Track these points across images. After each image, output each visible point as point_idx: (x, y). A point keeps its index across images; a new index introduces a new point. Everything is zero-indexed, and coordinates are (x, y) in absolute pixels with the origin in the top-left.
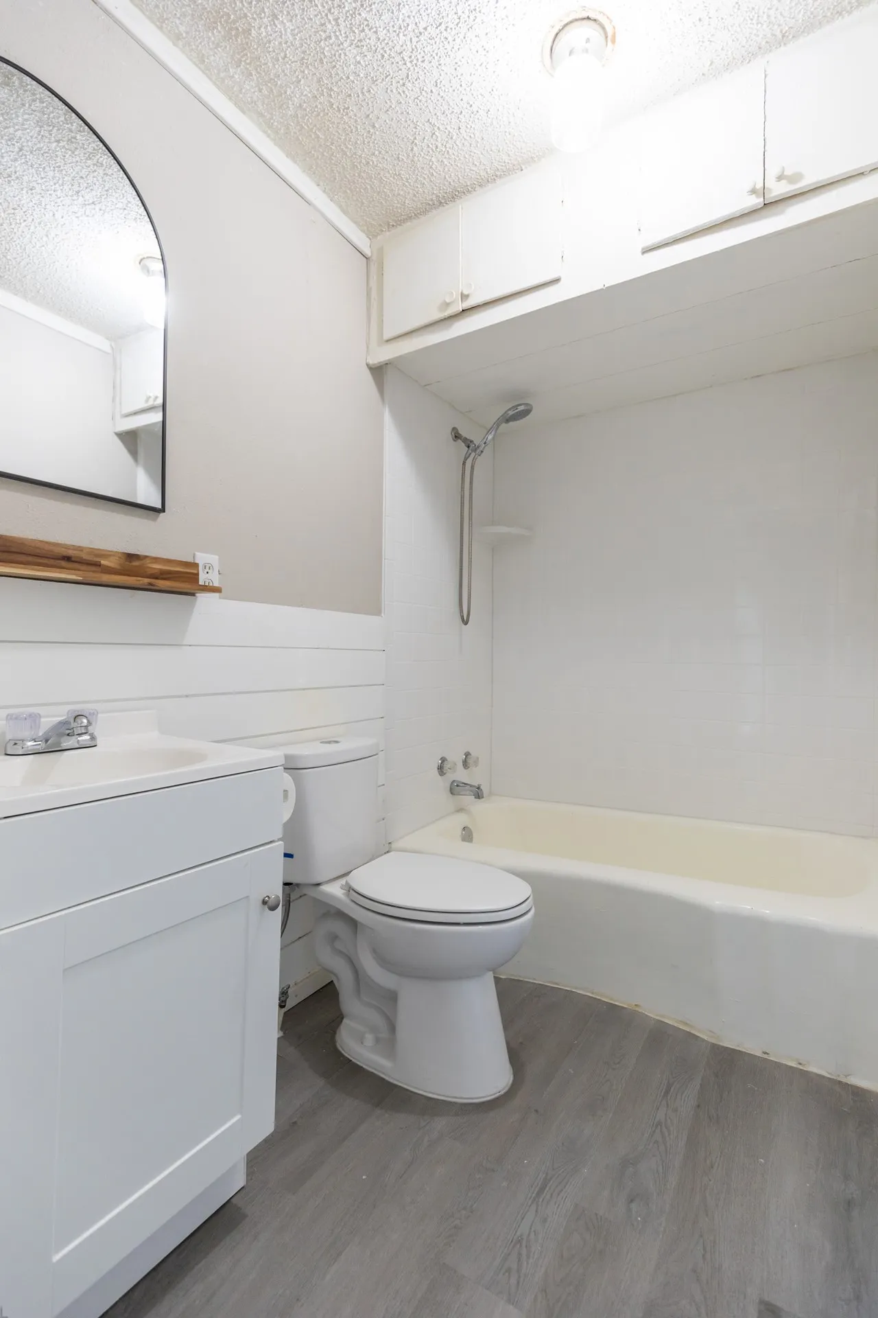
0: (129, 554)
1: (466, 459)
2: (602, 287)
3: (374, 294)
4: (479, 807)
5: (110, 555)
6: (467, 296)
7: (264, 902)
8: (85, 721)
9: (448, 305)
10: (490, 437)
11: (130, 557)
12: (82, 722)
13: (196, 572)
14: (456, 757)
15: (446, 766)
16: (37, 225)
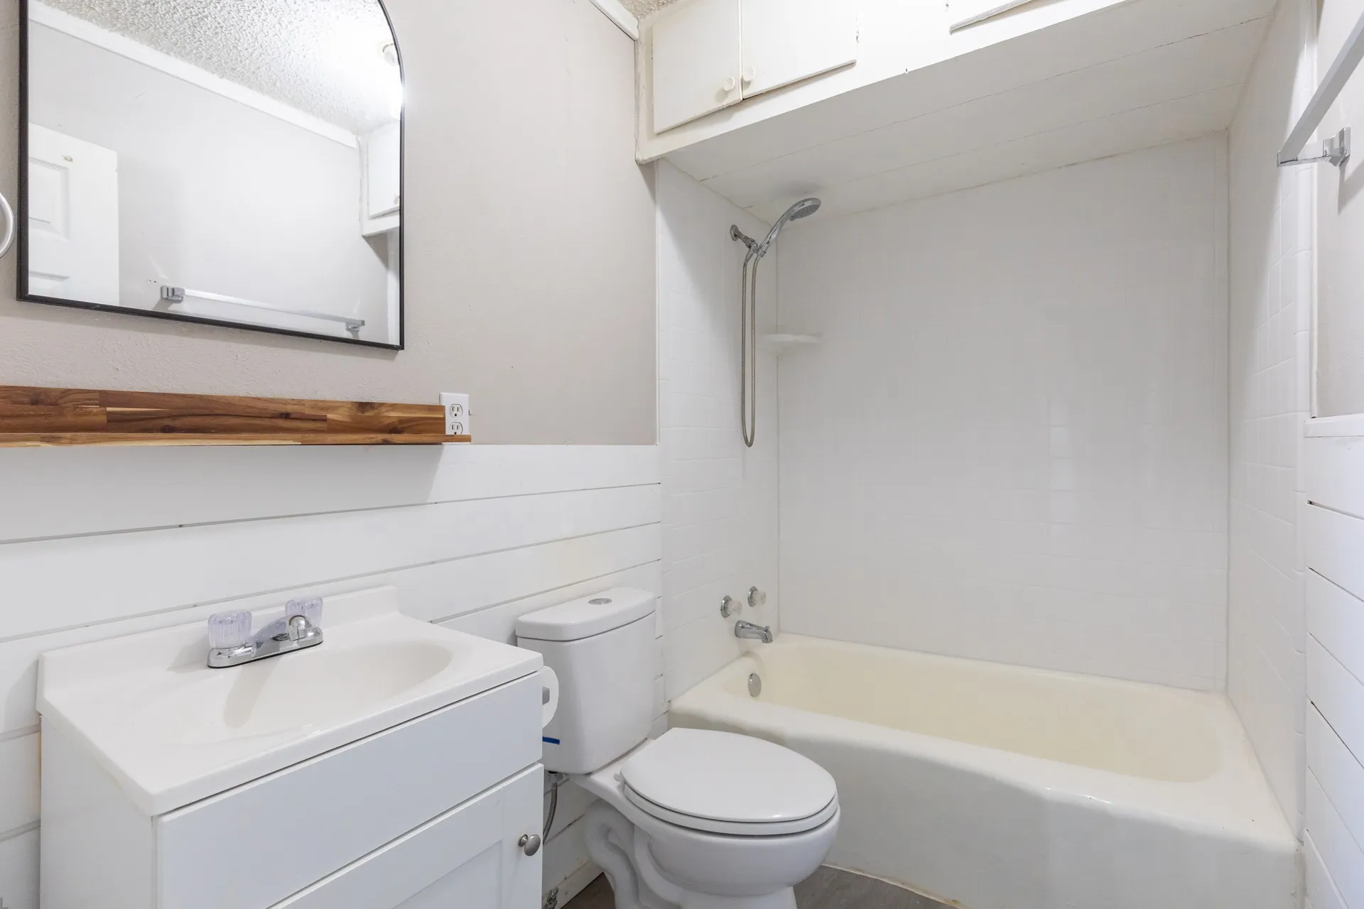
0: (362, 403)
1: (747, 260)
2: (905, 72)
3: (643, 81)
4: (765, 650)
5: (338, 407)
6: (749, 83)
7: (521, 844)
8: (303, 622)
9: (726, 93)
10: (774, 236)
11: (363, 406)
12: (299, 625)
13: (441, 416)
14: (740, 596)
15: (731, 607)
16: (268, 11)
